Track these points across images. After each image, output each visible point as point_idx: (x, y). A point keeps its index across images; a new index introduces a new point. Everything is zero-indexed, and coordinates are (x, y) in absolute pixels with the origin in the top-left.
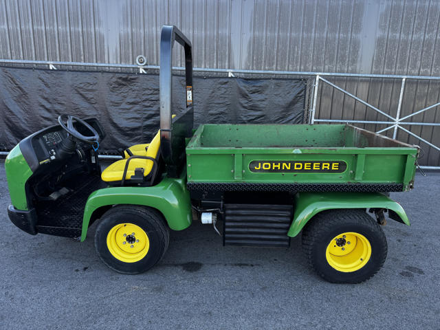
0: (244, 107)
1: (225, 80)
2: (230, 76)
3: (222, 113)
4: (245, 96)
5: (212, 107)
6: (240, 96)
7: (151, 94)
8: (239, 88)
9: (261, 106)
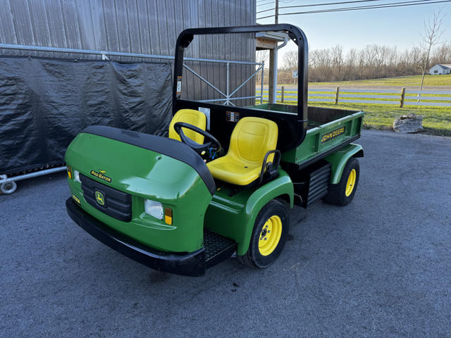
0: (124, 94)
1: (101, 64)
2: (104, 59)
3: (102, 103)
4: (123, 82)
5: (89, 97)
6: (118, 81)
7: (5, 85)
8: (115, 72)
9: (140, 91)
